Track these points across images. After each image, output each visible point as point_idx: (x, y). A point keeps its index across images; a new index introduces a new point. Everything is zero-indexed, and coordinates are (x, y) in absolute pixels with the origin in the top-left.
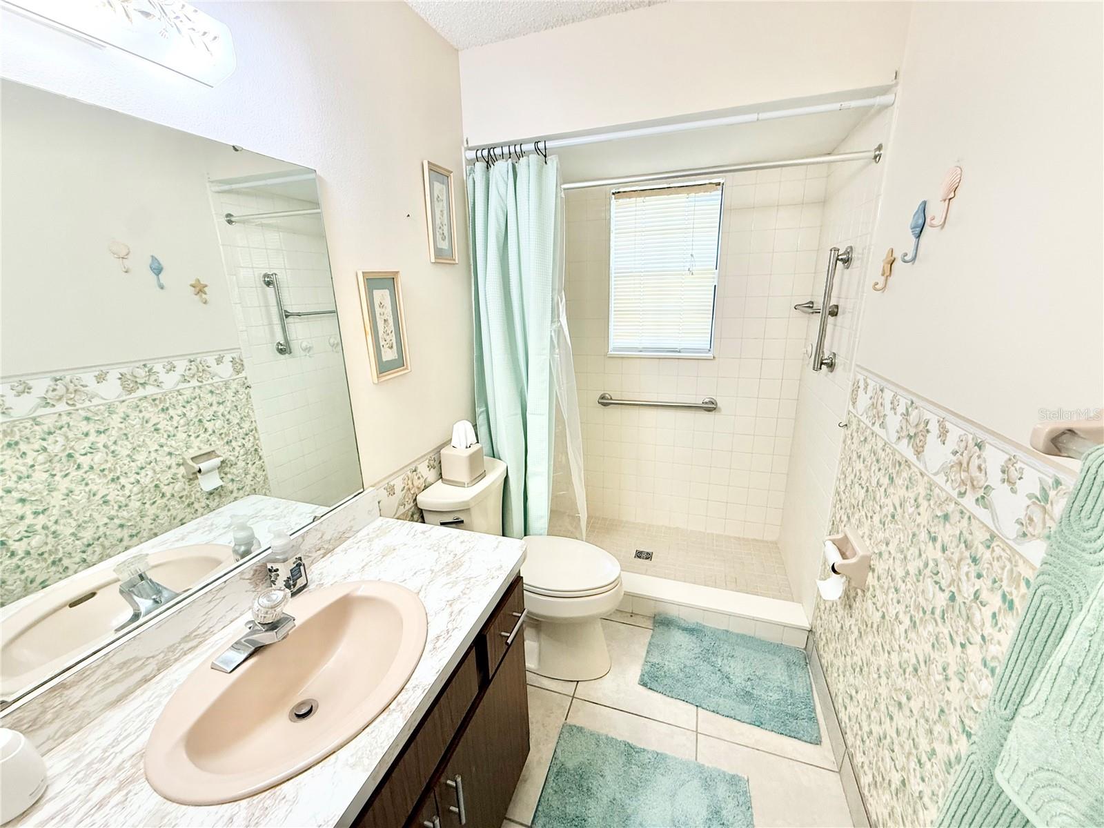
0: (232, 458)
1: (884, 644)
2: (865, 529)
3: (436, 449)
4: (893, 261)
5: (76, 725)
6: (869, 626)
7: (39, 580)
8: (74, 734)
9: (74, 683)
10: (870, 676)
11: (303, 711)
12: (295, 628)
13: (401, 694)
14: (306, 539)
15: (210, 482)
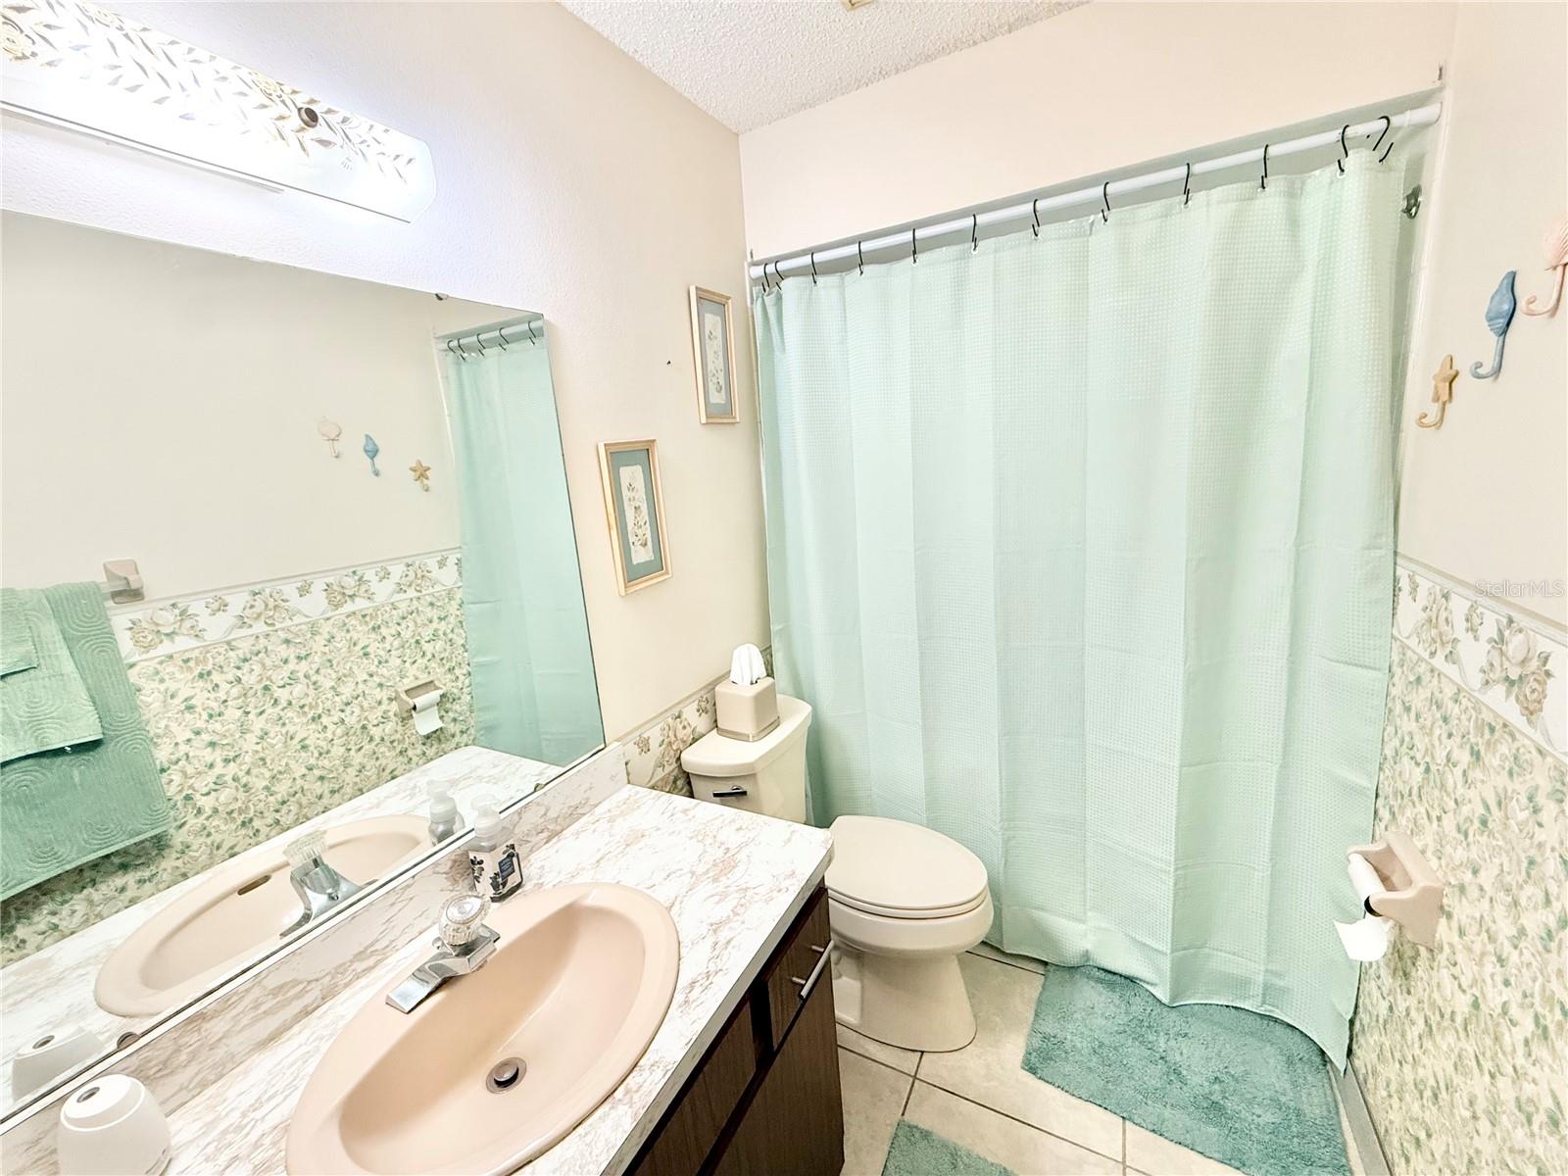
0: (455, 691)
1: (1481, 1058)
2: (1428, 839)
3: (709, 685)
4: (1455, 377)
5: (217, 1071)
6: (1447, 1017)
7: (226, 846)
8: (212, 1084)
9: (216, 1014)
10: (1456, 1111)
11: (507, 1076)
12: (496, 953)
13: (632, 1075)
14: (524, 816)
15: (427, 723)
